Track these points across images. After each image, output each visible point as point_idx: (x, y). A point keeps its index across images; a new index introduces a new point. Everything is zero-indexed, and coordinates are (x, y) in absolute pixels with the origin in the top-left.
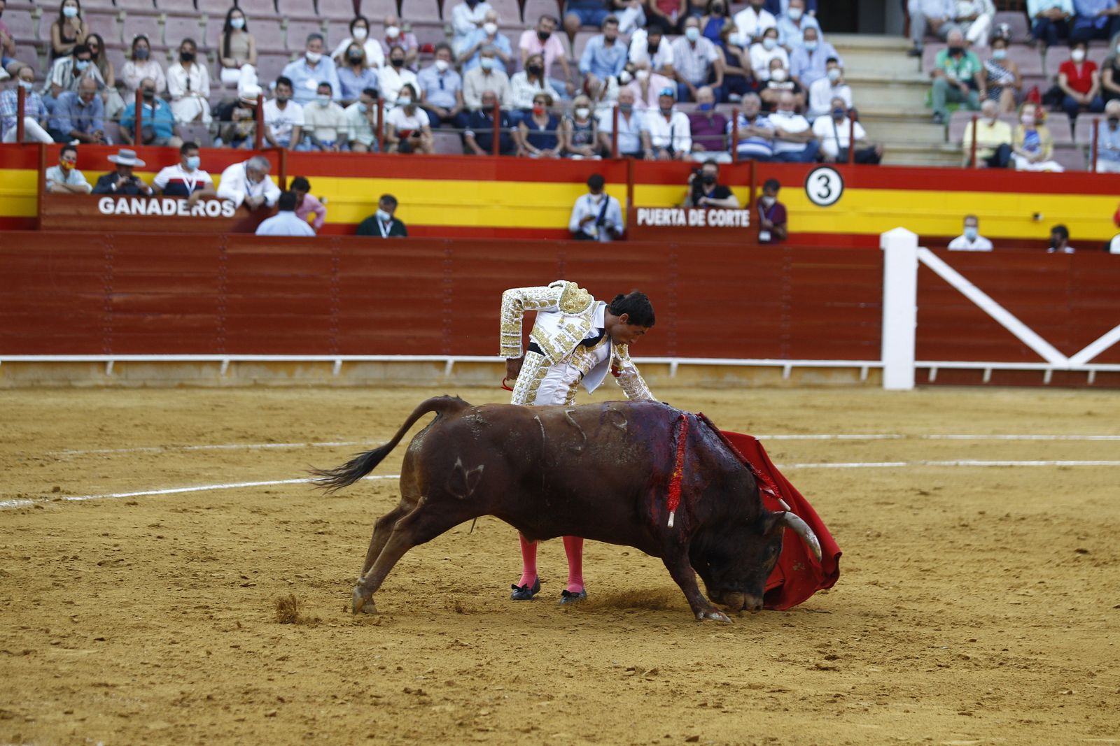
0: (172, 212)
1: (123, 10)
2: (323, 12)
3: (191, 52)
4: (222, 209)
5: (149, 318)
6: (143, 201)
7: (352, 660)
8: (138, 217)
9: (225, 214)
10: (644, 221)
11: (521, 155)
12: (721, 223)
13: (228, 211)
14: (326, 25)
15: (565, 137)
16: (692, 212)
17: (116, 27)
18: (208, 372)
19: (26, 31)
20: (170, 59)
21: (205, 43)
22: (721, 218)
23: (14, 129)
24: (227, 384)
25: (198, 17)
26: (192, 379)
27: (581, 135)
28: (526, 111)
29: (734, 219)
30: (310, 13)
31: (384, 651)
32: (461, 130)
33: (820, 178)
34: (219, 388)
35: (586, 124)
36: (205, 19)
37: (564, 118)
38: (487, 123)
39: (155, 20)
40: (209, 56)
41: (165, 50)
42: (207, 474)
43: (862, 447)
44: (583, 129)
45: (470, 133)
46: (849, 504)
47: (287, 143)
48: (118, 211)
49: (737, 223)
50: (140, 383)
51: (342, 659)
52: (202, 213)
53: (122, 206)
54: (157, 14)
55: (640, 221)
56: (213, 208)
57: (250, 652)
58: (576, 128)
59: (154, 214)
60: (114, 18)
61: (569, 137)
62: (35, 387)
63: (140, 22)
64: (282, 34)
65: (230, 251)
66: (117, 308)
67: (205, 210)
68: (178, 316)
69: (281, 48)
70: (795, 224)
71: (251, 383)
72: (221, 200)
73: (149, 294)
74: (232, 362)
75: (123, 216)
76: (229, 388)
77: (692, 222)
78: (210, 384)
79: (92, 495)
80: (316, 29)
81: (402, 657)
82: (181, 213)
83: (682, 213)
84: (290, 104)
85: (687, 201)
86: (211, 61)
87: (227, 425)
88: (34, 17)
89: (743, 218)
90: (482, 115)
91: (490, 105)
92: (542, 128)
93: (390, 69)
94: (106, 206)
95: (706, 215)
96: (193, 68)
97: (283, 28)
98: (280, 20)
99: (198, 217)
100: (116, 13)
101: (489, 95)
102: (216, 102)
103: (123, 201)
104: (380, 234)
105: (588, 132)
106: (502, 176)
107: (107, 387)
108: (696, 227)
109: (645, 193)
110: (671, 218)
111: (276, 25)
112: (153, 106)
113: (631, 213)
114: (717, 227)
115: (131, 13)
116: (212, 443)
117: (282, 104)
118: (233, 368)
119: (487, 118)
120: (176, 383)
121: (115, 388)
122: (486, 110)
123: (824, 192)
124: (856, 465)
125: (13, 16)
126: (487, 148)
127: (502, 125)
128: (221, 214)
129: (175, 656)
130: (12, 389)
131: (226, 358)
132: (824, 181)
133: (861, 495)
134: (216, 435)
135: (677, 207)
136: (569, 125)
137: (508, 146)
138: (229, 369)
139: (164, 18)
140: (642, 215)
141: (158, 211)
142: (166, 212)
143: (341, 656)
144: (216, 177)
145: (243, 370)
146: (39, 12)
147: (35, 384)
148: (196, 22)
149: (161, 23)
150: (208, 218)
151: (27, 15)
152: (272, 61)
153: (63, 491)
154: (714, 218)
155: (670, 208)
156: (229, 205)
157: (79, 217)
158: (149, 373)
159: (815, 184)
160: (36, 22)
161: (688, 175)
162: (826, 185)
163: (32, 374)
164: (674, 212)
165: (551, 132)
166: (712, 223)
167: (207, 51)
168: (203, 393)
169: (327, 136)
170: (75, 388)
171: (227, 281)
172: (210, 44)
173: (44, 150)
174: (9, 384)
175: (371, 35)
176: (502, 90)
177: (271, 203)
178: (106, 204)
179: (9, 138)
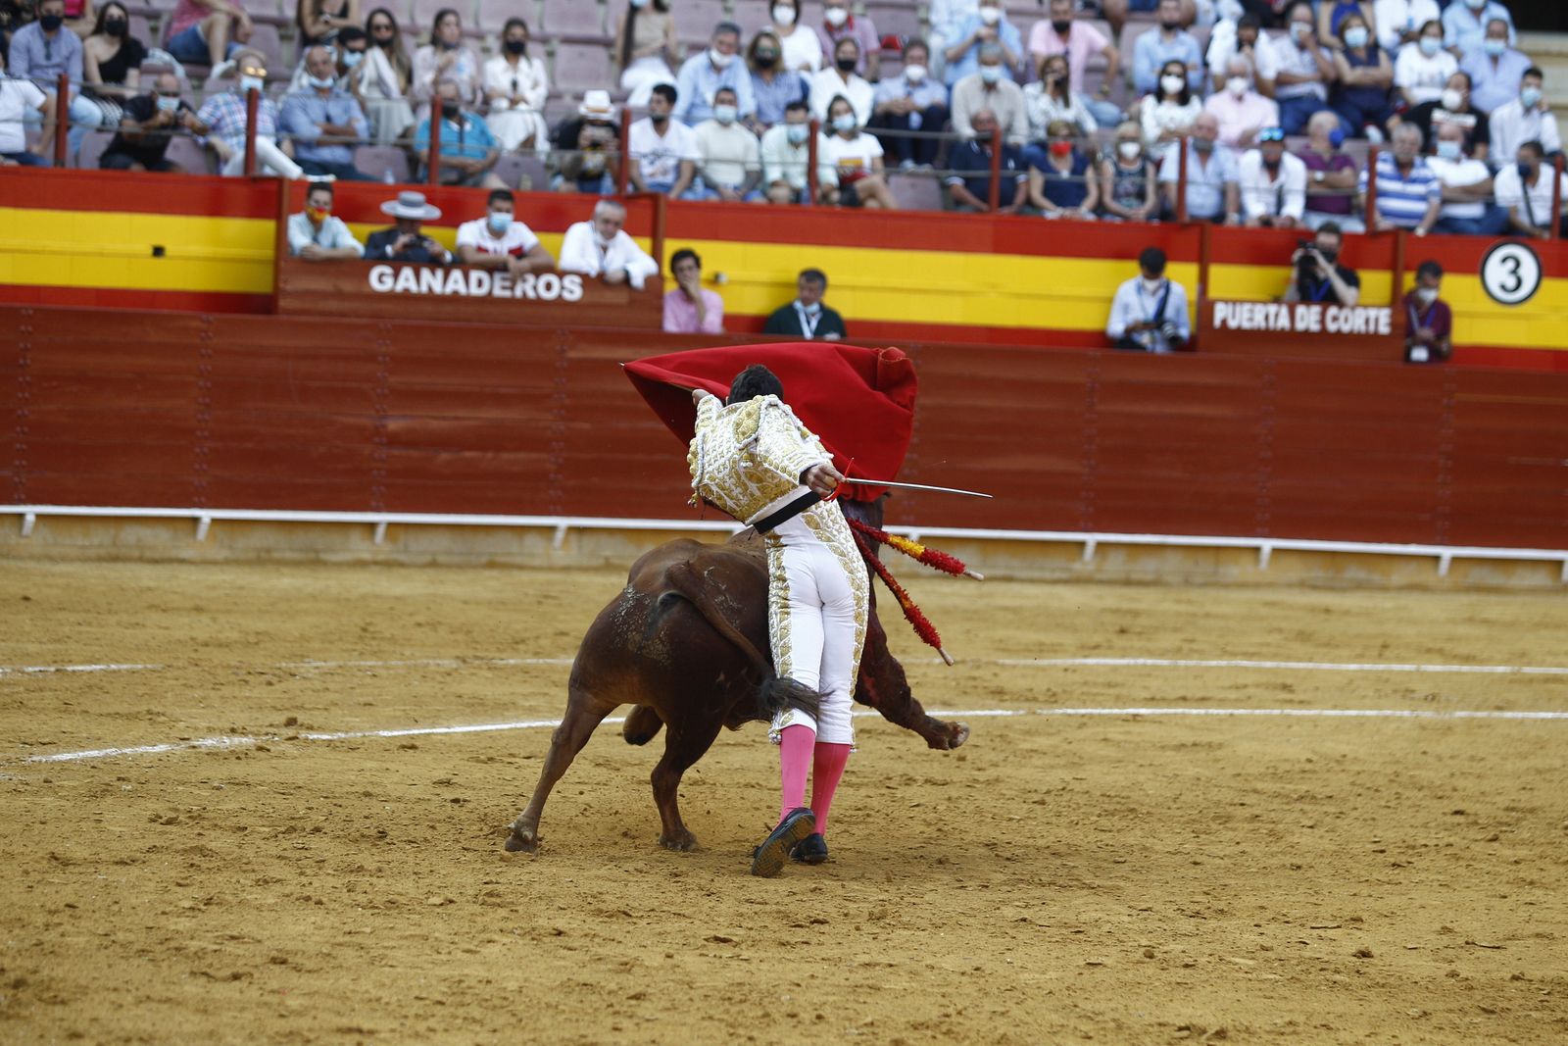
0: (483, 291)
3: (520, 40)
4: (563, 288)
5: (444, 456)
6: (440, 273)
7: (745, 1001)
8: (431, 297)
9: (567, 296)
10: (1224, 322)
12: (1346, 328)
13: (571, 292)
15: (1100, 187)
16: (1301, 310)
18: (532, 542)
20: (486, 51)
21: (541, 27)
22: (1346, 320)
23: (239, 155)
24: (562, 563)
26: (509, 554)
27: (1127, 185)
29: (1367, 321)
31: (797, 989)
32: (939, 173)
33: (1504, 260)
34: (551, 569)
35: (1136, 166)
37: (1100, 156)
38: (984, 161)
40: (548, 48)
41: (479, 36)
42: (527, 704)
43: (1561, 687)
44: (1130, 174)
45: (956, 178)
46: (1538, 778)
47: (668, 188)
48: (400, 287)
49: (1372, 328)
50: (427, 558)
51: (730, 999)
52: (531, 294)
53: (407, 280)
55: (1217, 322)
56: (549, 287)
57: (585, 985)
58: (1119, 173)
59: (456, 293)
61: (1108, 188)
62: (262, 560)
65: (572, 354)
66: (394, 440)
67: (535, 288)
68: (490, 455)
70: (1464, 333)
71: (601, 562)
72: (561, 275)
73: (444, 418)
74: (571, 529)
75: (406, 295)
76: (566, 569)
77: (1300, 326)
78: (537, 562)
79: (347, 732)
80: (716, 8)
81: (823, 999)
82: (498, 292)
83: (1284, 311)
84: (675, 125)
85: (1291, 292)
86: (551, 54)
87: (561, 627)
89: (1381, 320)
90: (975, 147)
91: (986, 133)
92: (1065, 174)
93: (832, 73)
94: (381, 280)
95: (1323, 314)
96: (523, 63)
99: (525, 301)
101: (984, 115)
102: (557, 119)
103: (407, 272)
105: (1138, 180)
106: (1002, 246)
107: (376, 563)
108: (1307, 333)
109: (1226, 278)
110: (1267, 318)
112: (461, 123)
113: (1204, 307)
114: (1339, 333)
116: (536, 654)
117: (660, 124)
118: (573, 538)
119: (982, 152)
120: (484, 560)
121: (388, 564)
122: (981, 142)
123: (1511, 282)
124: (1550, 715)
127: (1005, 166)
128: (560, 296)
129: (469, 988)
130: (227, 562)
131: (562, 522)
132: (1511, 264)
133: (1558, 763)
134: (543, 642)
135: (1277, 300)
136: (1109, 168)
138: (566, 540)
140: (1220, 312)
141: (462, 289)
142: (475, 291)
143: (729, 995)
145: (589, 542)
147: (263, 555)
150: (539, 302)
153: (302, 725)
154: (1335, 319)
155: (1265, 302)
156: (573, 282)
157: (339, 295)
158: (441, 543)
159: (1497, 271)
161: (1292, 252)
162: (1514, 272)
163: (258, 540)
164: (1272, 309)
165: (1077, 179)
166: (1332, 327)
167: (544, 40)
168: (525, 577)
169: (729, 177)
170: (325, 564)
171: (568, 402)
172: (550, 29)
173: (286, 190)
174: (222, 554)
175: (803, 18)
176: (1011, 114)
177: (638, 281)
178: (381, 276)
179: (231, 169)
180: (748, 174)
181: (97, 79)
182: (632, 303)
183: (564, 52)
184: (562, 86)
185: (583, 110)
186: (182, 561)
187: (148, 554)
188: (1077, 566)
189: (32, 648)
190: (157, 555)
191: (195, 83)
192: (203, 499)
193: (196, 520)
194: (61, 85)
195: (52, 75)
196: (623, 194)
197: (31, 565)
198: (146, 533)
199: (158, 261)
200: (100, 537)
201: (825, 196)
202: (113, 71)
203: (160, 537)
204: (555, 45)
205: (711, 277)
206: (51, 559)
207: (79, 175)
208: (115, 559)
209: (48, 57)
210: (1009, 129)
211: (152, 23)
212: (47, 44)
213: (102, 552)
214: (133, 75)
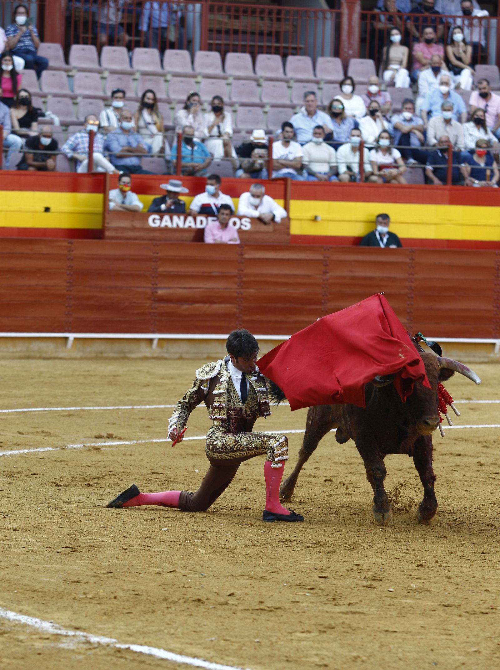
1: (169, 72)
2: (320, 76)
3: (220, 105)
4: (241, 224)
5: (185, 306)
6: (182, 218)
8: (178, 230)
9: (243, 228)
11: (467, 185)
13: (246, 226)
14: (322, 85)
17: (163, 85)
19: (96, 88)
21: (230, 98)
23: (86, 162)
25: (225, 78)
26: (217, 353)
28: (472, 152)
30: (311, 77)
32: (422, 166)
36: (231, 80)
38: (444, 160)
39: (193, 80)
40: (233, 109)
45: (429, 168)
48: (163, 225)
50: (178, 356)
53: (166, 222)
54: (194, 76)
56: (235, 223)
59: (190, 227)
60: (162, 79)
62: (99, 358)
63: (182, 82)
64: (289, 91)
65: (247, 256)
66: (161, 300)
68: (207, 305)
69: (287, 102)
72: (240, 218)
73: (185, 288)
75: (166, 229)
80: (313, 87)
84: (293, 144)
86: (235, 111)
88: (103, 78)
90: (440, 154)
91: (445, 147)
92: (482, 165)
93: (369, 118)
94: (153, 221)
97: (289, 87)
98: (287, 81)
100: (164, 75)
101: (444, 139)
103: (166, 218)
104: (379, 245)
106: (454, 201)
107: (153, 358)
111: (284, 85)
112: (192, 147)
115: (176, 75)
117: (287, 143)
119: (444, 157)
120: (205, 356)
121: (159, 359)
122: (443, 151)
125: (87, 77)
126: (443, 179)
128: (240, 228)
130: (81, 359)
137: (458, 178)
139: (199, 79)
141: (193, 226)
142: (199, 226)
144: (236, 199)
146: (106, 74)
147: (99, 355)
148: (223, 82)
149: (198, 83)
151: (97, 76)
152: (281, 112)
156: (246, 221)
157: (134, 229)
158: (185, 347)
160: (104, 81)
163: (97, 347)
165: (489, 168)
167: (232, 105)
169: (321, 169)
170: (128, 359)
171: (244, 279)
172: (234, 99)
173: (108, 178)
174: (79, 355)
175: (356, 92)
176: (457, 136)
177: (278, 219)
178: (154, 219)
179: (82, 169)
180: (331, 168)
181: (17, 127)
182: (274, 231)
183: (241, 110)
184: (240, 126)
185: (252, 138)
186: (61, 358)
187: (44, 355)
188: (492, 355)
190: (48, 356)
191: (64, 128)
192: (70, 329)
193: (66, 339)
196: (270, 179)
198: (43, 345)
199: (47, 214)
200: (21, 348)
201: (367, 178)
202: (25, 122)
203: (49, 348)
204: (237, 107)
205: (313, 218)
207: (8, 173)
208: (28, 358)
210: (456, 144)
211: (43, 100)
213: (22, 354)
214: (34, 125)
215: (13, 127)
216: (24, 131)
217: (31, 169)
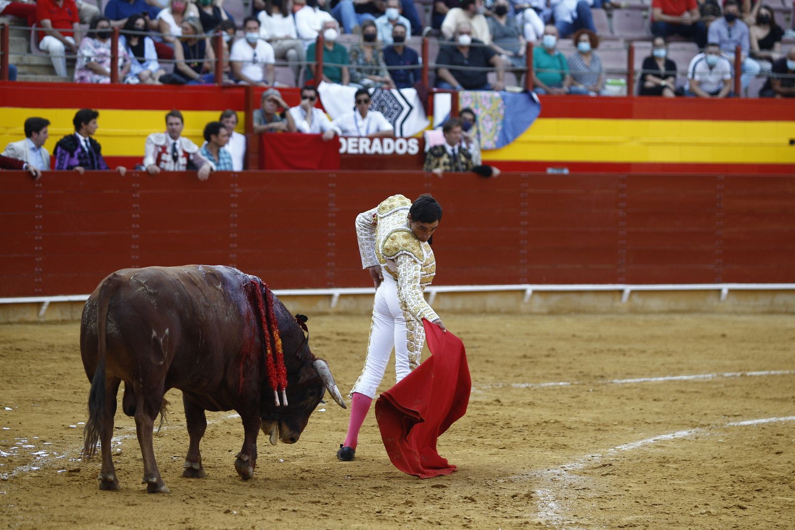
181: (757, 49)
187: (790, 310)
189: (728, 363)
194: (737, 52)
195: (732, 47)
197: (726, 317)
198: (789, 298)
200: (763, 301)
202: (766, 44)
206: (736, 313)
207: (748, 101)
208: (772, 312)
209: (730, 36)
211: (787, 16)
212: (729, 30)
213: (765, 309)
214: (777, 45)
215: (751, 47)
216: (765, 53)
217: (778, 97)
